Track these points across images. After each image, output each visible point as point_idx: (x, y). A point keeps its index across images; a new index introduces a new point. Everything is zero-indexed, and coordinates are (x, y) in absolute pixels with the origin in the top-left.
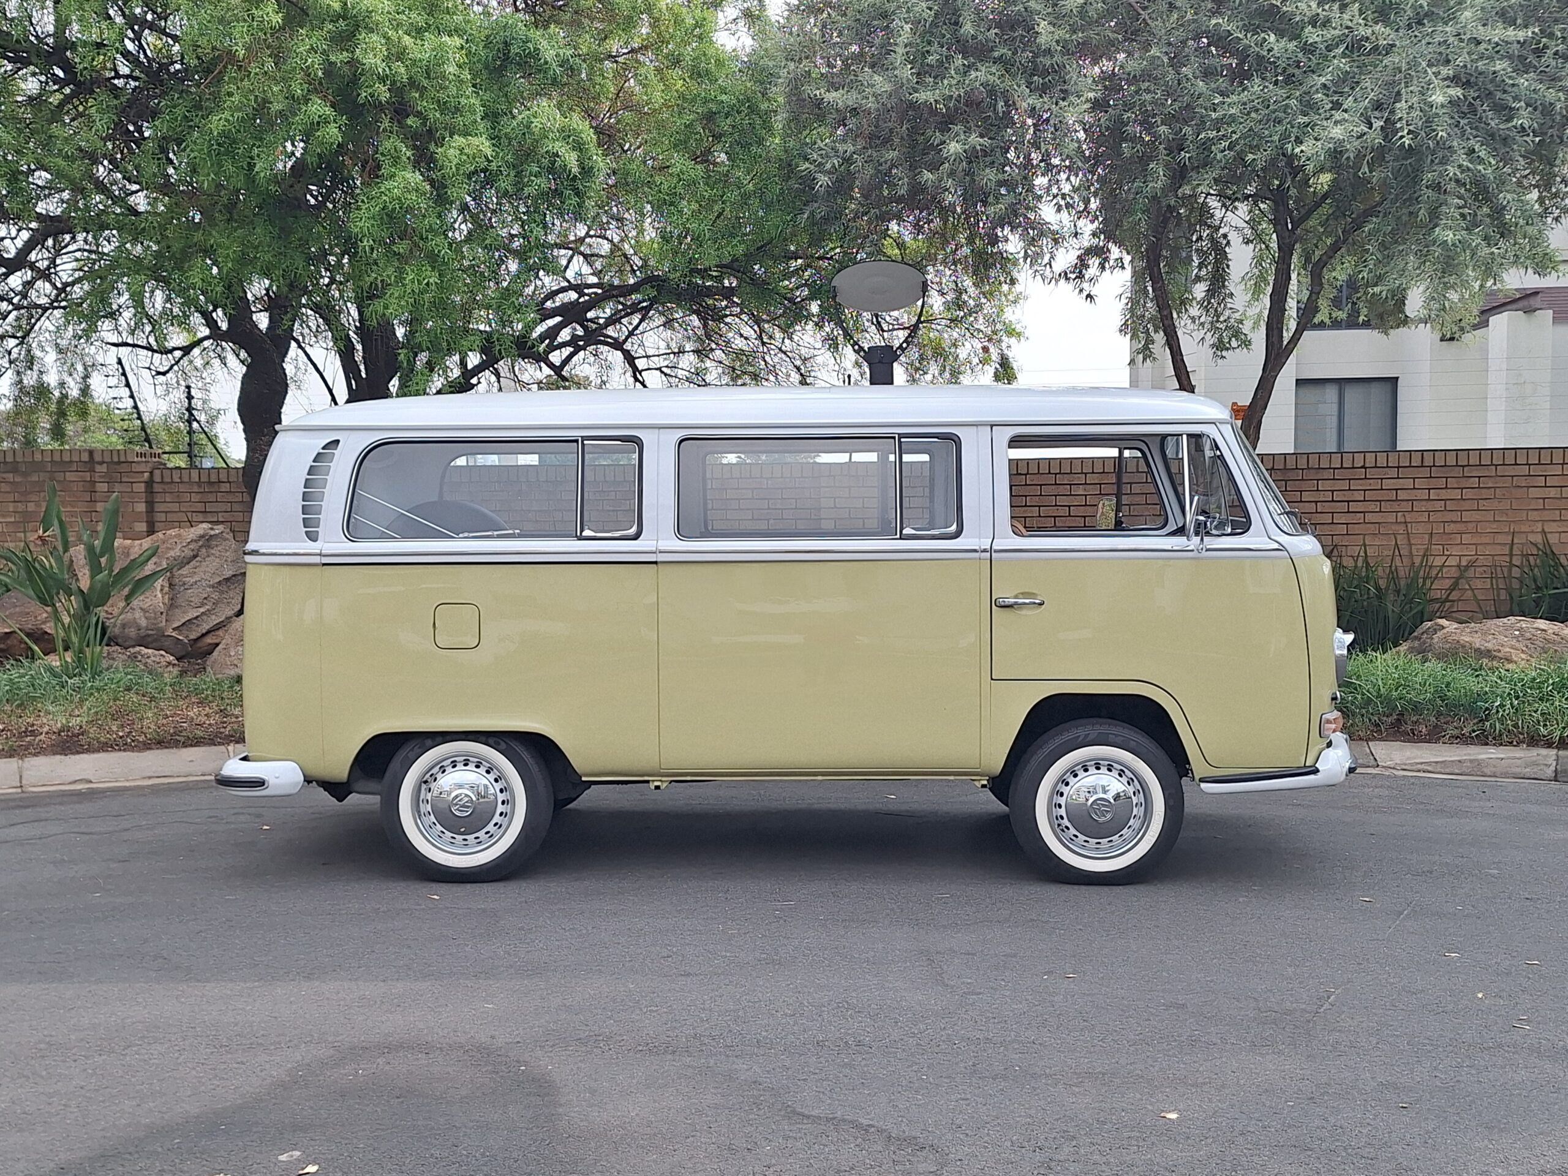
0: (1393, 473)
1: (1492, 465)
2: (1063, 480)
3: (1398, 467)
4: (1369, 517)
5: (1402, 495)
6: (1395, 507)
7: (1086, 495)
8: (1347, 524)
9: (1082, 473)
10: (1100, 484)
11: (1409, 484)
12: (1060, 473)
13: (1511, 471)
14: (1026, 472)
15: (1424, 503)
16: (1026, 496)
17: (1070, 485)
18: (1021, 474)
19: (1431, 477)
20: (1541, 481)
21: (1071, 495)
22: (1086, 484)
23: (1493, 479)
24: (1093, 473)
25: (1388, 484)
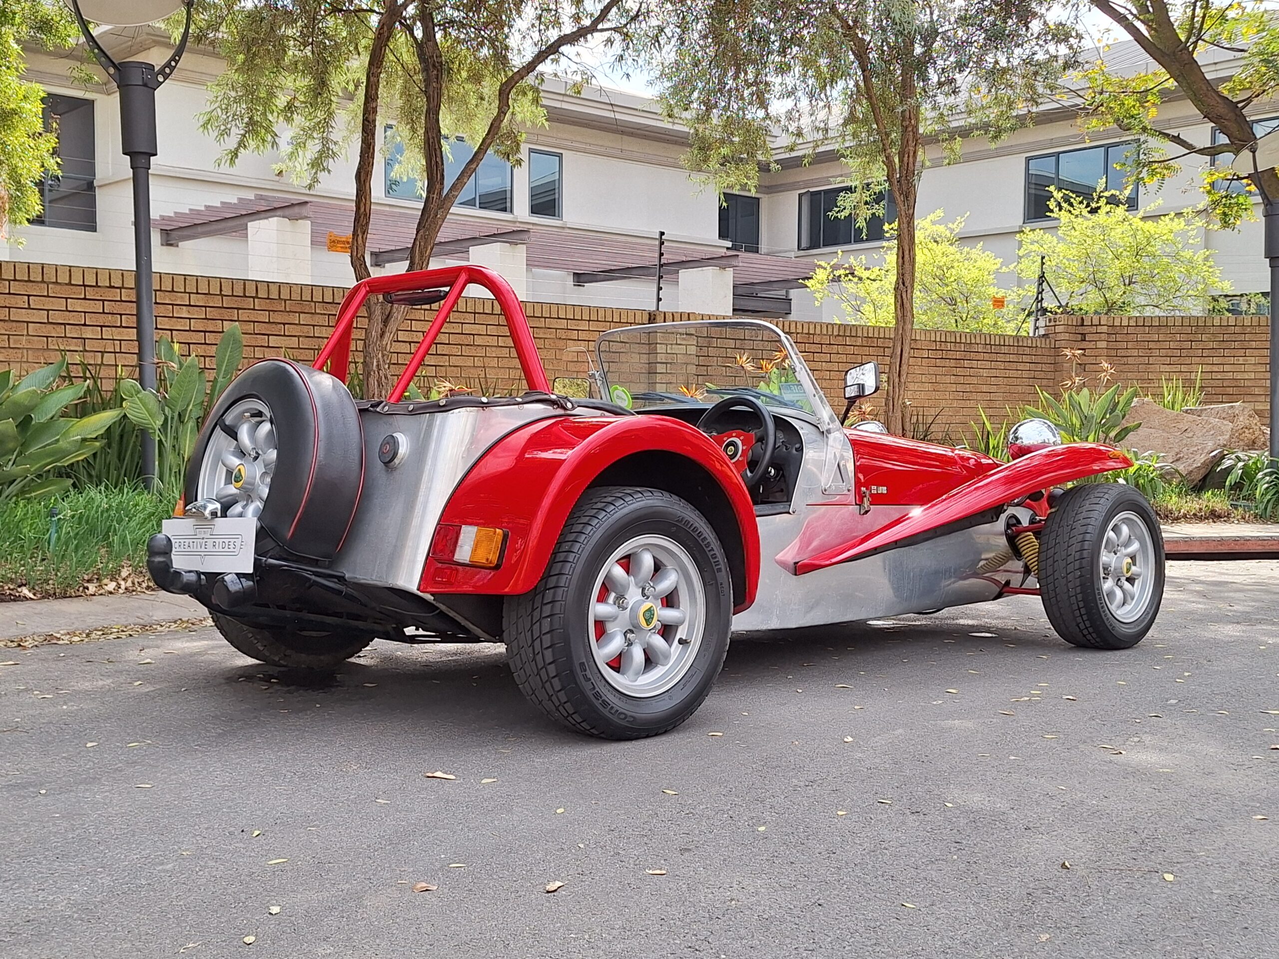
0: (470, 318)
1: (542, 317)
2: (164, 299)
3: (475, 313)
4: (454, 361)
5: (479, 341)
6: (472, 351)
7: (190, 319)
8: (436, 366)
9: (185, 292)
10: (205, 307)
11: (482, 329)
12: (160, 290)
13: (555, 324)
14: (120, 285)
15: (494, 349)
16: (121, 315)
17: (173, 305)
18: (114, 287)
19: (499, 325)
20: (574, 335)
21: (173, 317)
22: (190, 305)
23: (542, 330)
24: (197, 293)
25: (467, 329)
